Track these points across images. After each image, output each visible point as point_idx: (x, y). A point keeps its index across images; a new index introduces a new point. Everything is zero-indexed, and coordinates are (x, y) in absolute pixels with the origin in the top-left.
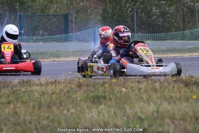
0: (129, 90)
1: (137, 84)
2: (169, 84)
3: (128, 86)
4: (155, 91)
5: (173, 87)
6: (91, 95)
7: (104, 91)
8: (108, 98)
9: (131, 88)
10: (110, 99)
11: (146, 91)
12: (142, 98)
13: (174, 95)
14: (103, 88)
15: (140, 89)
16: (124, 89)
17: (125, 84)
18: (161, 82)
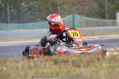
1: (15, 63)
2: (41, 62)
3: (8, 65)
4: (31, 68)
5: (45, 65)
9: (10, 67)
12: (20, 75)
13: (46, 71)
15: (17, 68)
16: (5, 68)
18: (34, 61)
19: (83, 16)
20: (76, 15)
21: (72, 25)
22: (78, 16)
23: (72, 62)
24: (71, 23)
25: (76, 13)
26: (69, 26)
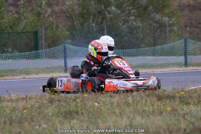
0: (102, 104)
1: (109, 98)
2: (142, 98)
3: (100, 100)
4: (128, 105)
5: (146, 101)
6: (63, 110)
7: (77, 106)
8: (80, 113)
9: (103, 102)
10: (82, 114)
11: (118, 105)
12: (114, 113)
13: (146, 109)
14: (75, 103)
15: (112, 104)
16: (96, 104)
17: (97, 99)
18: (133, 96)
19: (197, 41)
20: (189, 39)
21: (184, 52)
22: (191, 40)
23: (180, 98)
24: (182, 49)
25: (189, 38)
26: (179, 53)
